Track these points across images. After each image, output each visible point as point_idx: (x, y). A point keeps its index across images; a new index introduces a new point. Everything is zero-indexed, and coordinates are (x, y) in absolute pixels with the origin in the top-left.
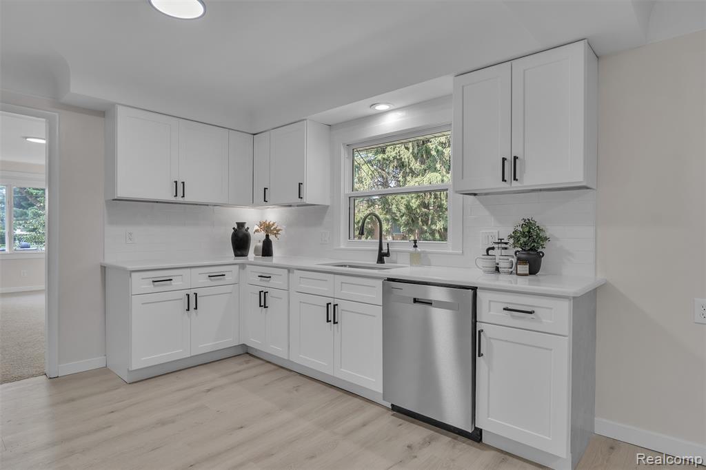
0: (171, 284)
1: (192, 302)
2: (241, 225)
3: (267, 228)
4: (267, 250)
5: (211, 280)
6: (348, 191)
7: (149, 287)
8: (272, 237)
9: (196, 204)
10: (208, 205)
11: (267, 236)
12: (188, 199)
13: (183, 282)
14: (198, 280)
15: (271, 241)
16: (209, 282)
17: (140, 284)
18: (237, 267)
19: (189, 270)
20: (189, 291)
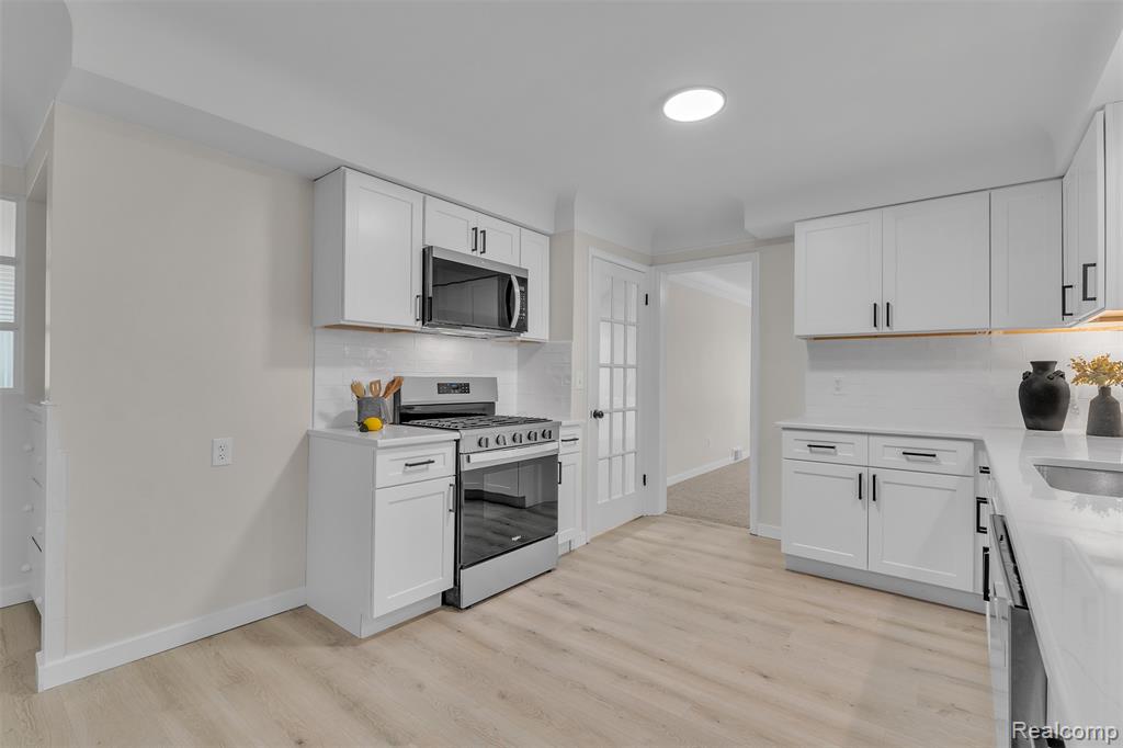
0: (836, 454)
2: (1044, 367)
3: (1102, 371)
4: (1105, 422)
5: (908, 459)
7: (803, 452)
9: (950, 334)
10: (975, 333)
11: (1105, 391)
13: (852, 453)
14: (885, 456)
16: (903, 462)
17: (791, 445)
18: (969, 444)
19: (866, 437)
20: (863, 471)
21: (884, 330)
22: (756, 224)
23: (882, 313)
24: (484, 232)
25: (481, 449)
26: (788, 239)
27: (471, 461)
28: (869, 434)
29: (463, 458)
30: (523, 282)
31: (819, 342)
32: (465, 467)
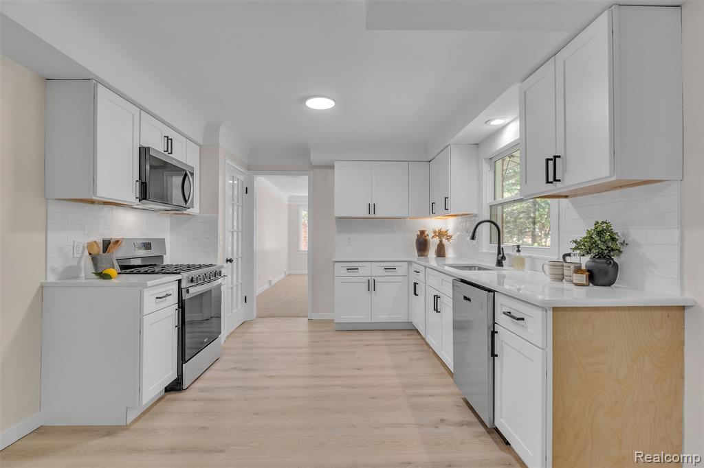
0: (358, 272)
1: (371, 286)
2: (422, 232)
3: (440, 234)
4: (441, 252)
5: (386, 271)
6: (491, 201)
7: (344, 272)
8: (444, 241)
11: (441, 241)
12: (377, 215)
13: (365, 270)
14: (377, 270)
15: (444, 245)
16: (385, 273)
17: (340, 270)
18: (406, 263)
19: (370, 263)
20: (369, 278)
21: (372, 215)
22: (316, 158)
23: (372, 208)
24: (171, 139)
25: (193, 284)
26: (332, 167)
27: (190, 292)
28: (371, 262)
29: (184, 291)
30: (192, 174)
31: (341, 220)
32: (186, 296)
